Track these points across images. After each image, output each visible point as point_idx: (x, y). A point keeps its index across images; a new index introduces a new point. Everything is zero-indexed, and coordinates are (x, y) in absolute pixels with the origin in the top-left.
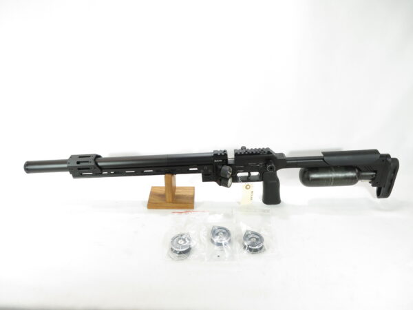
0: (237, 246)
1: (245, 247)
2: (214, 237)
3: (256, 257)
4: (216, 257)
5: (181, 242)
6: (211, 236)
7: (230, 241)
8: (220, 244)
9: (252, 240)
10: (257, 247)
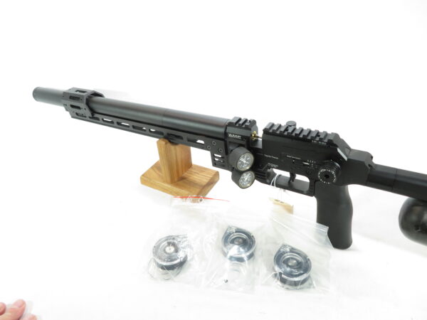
0: (263, 270)
2: (225, 246)
5: (171, 250)
7: (251, 256)
10: (296, 279)
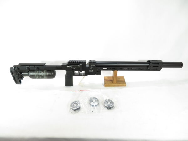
0: (102, 106)
1: (105, 107)
2: (91, 102)
3: (110, 111)
4: (91, 111)
5: (75, 105)
6: (89, 102)
7: (98, 104)
8: (93, 106)
9: (108, 103)
10: (111, 107)
